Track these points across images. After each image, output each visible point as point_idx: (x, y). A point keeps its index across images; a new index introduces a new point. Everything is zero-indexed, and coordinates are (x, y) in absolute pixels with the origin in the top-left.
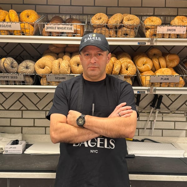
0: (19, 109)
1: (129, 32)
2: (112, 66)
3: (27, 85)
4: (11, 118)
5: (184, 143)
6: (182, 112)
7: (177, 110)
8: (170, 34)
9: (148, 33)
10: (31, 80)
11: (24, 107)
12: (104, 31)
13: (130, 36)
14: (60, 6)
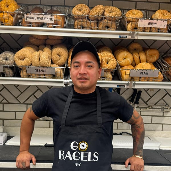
1: (110, 24)
3: (7, 76)
6: (159, 107)
7: (155, 105)
8: (151, 28)
9: (129, 26)
10: (11, 71)
12: (85, 23)
13: (111, 28)
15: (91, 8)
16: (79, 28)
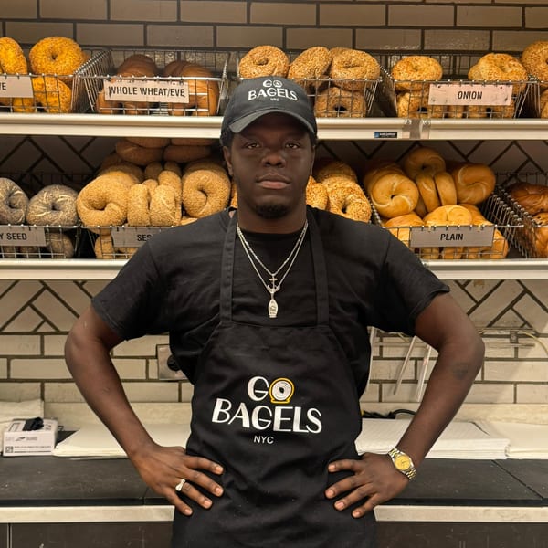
0: (31, 330)
1: (349, 100)
4: (9, 358)
5: (509, 420)
6: (503, 333)
7: (490, 326)
8: (465, 108)
9: (403, 104)
10: (67, 242)
11: (46, 324)
13: (351, 111)
14: (146, 24)
15: (292, 52)
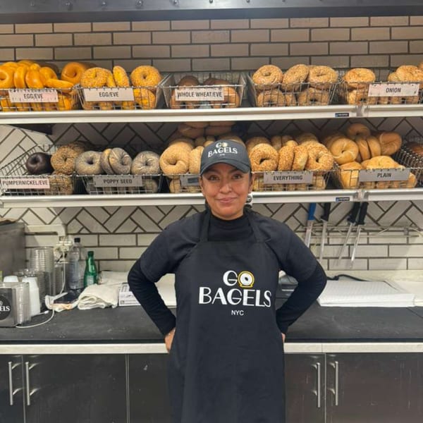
0: (130, 231)
1: (320, 95)
2: (291, 155)
3: (148, 193)
4: (119, 247)
5: (404, 279)
6: (400, 229)
7: (392, 225)
8: (390, 98)
9: (352, 96)
10: (154, 184)
11: (138, 228)
12: (276, 96)
13: (321, 102)
14: (191, 58)
15: (284, 71)
16: (265, 106)
